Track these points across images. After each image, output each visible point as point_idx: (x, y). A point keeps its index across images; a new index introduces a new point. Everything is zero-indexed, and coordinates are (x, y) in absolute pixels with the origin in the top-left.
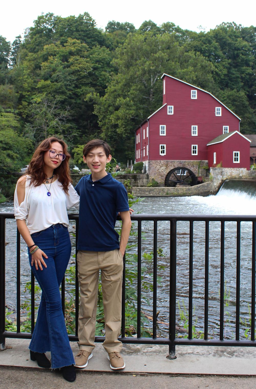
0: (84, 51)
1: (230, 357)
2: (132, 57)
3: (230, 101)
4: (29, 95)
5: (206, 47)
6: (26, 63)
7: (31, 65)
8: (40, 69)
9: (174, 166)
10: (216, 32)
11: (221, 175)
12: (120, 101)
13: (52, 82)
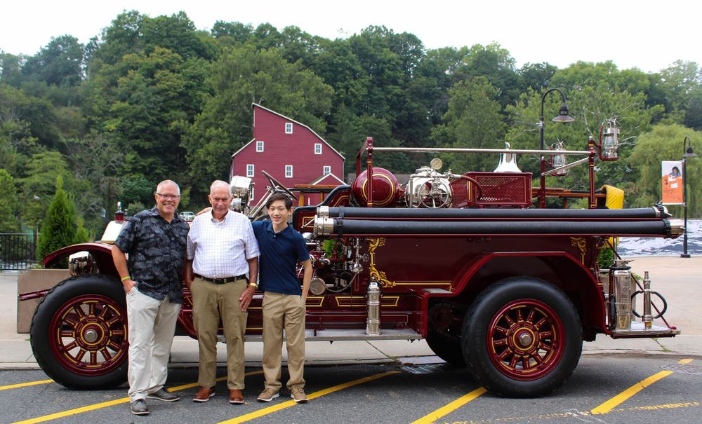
0: (176, 64)
2: (228, 76)
4: (100, 121)
5: (340, 59)
6: (98, 78)
7: (104, 81)
8: (117, 86)
12: (212, 131)
13: (131, 104)
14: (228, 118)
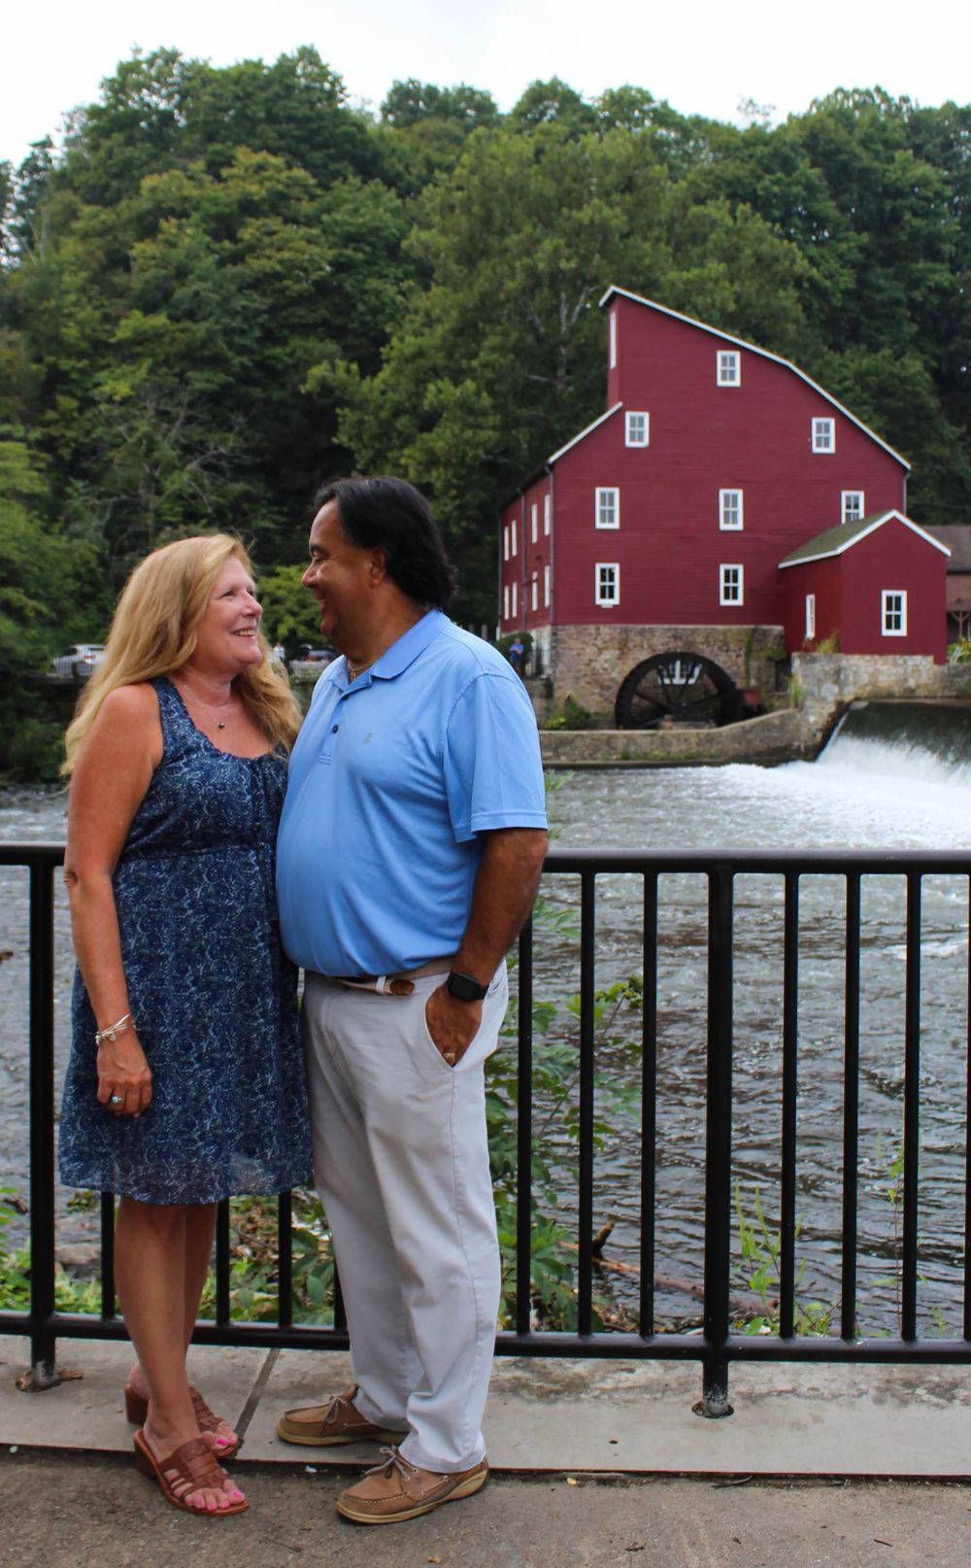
0: (299, 200)
1: (943, 1408)
2: (487, 222)
3: (866, 395)
4: (82, 372)
5: (774, 183)
6: (71, 247)
7: (91, 254)
8: (128, 269)
9: (651, 647)
10: (813, 128)
11: (837, 682)
12: (440, 392)
13: (173, 318)
14: (493, 349)
